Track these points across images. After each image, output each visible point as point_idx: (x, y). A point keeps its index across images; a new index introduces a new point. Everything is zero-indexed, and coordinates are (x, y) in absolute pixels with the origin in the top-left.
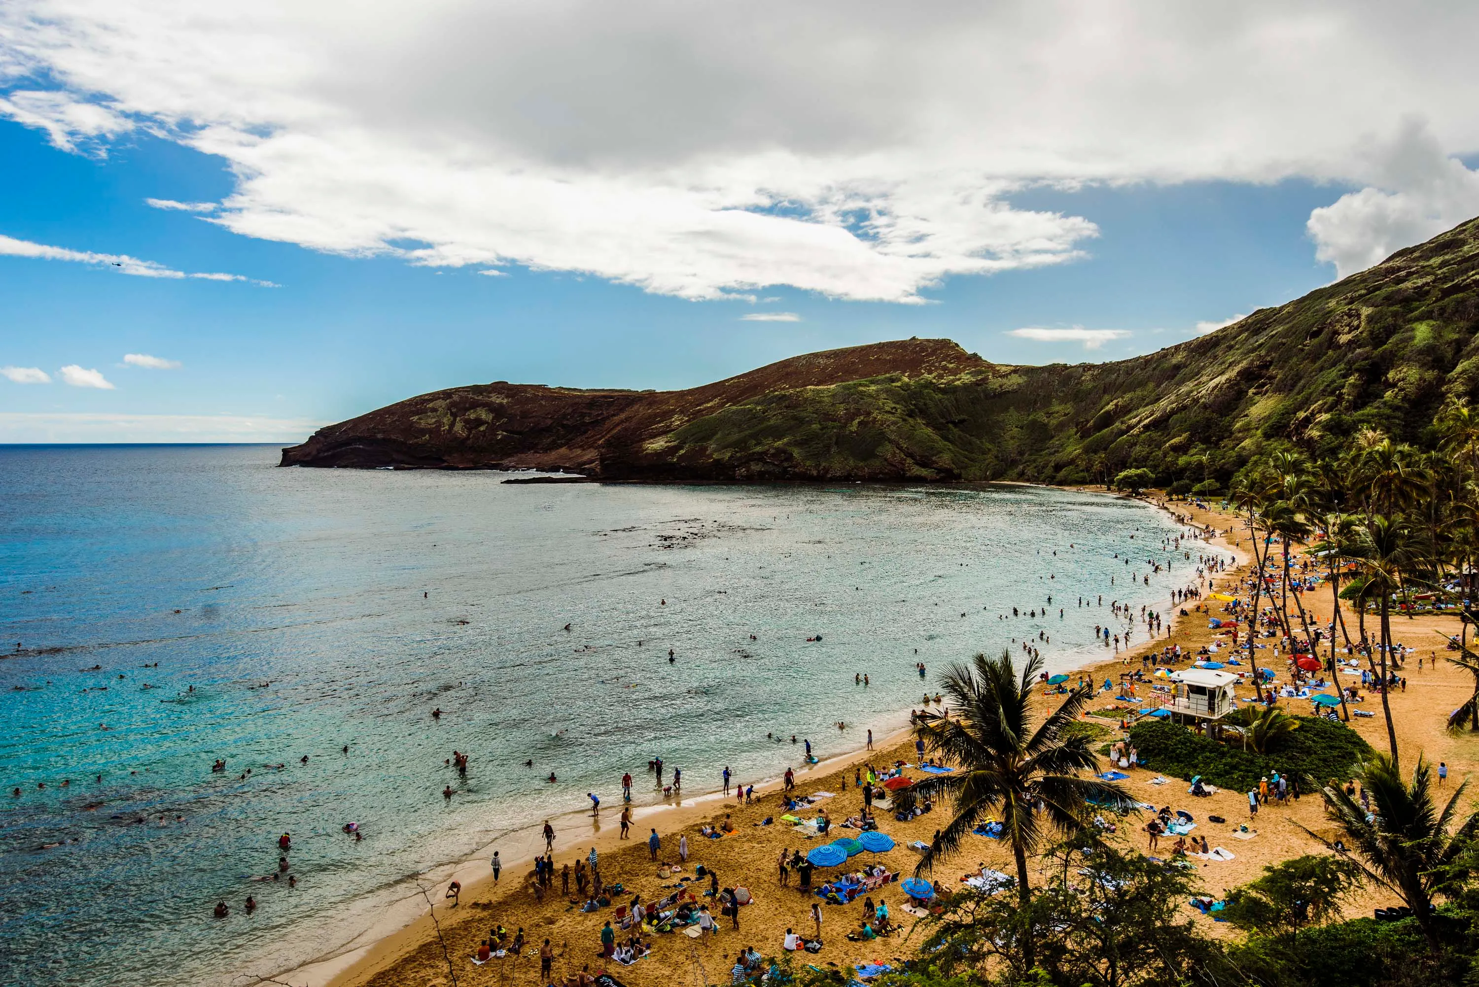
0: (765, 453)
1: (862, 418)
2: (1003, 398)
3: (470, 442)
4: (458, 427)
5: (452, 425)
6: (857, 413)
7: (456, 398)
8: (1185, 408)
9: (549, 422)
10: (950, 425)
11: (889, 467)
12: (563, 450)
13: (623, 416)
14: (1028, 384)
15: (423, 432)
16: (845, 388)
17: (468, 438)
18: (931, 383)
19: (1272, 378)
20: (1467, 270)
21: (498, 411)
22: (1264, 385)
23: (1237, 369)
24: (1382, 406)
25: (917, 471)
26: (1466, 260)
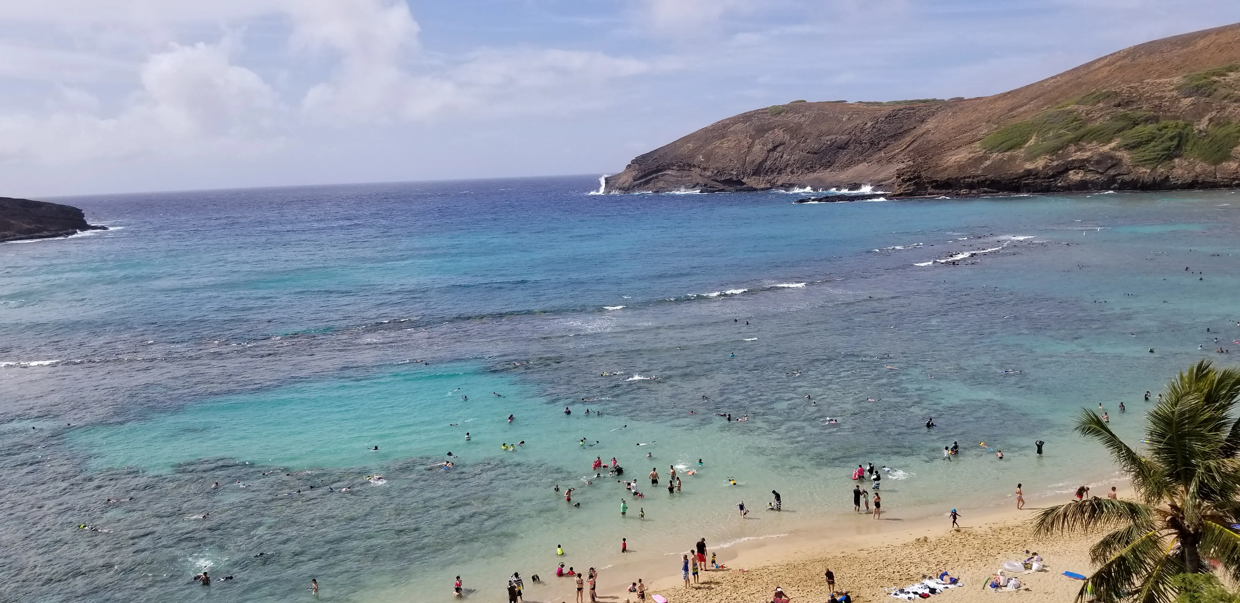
1: (1214, 113)
3: (768, 164)
4: (757, 149)
5: (751, 147)
7: (754, 120)
9: (846, 138)
12: (861, 167)
13: (925, 128)
17: (766, 159)
21: (794, 130)
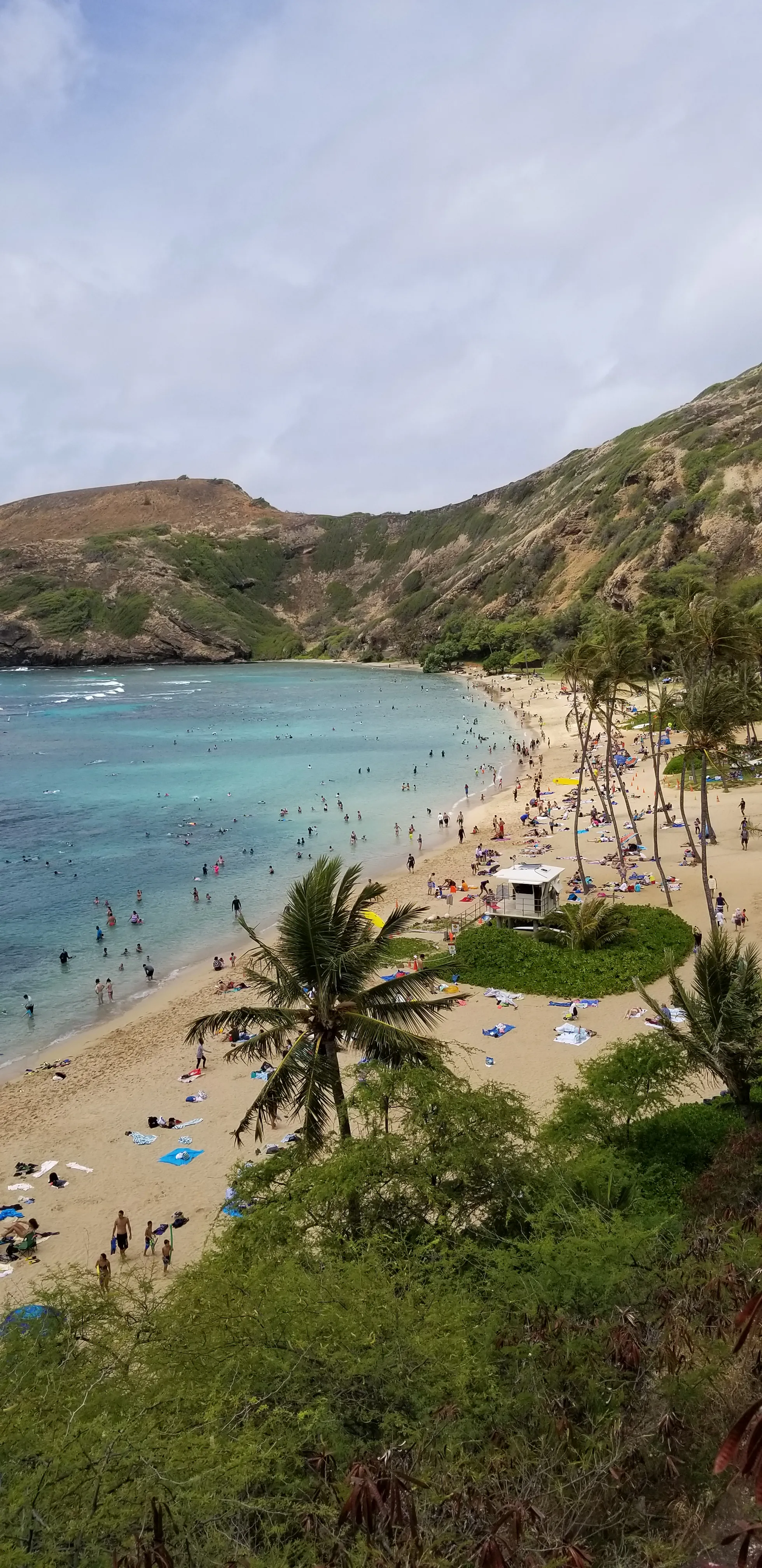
2: (297, 555)
6: (115, 575)
8: (500, 566)
10: (235, 590)
11: (162, 645)
14: (326, 537)
18: (209, 536)
19: (588, 531)
22: (581, 539)
23: (553, 520)
24: (696, 560)
25: (199, 649)
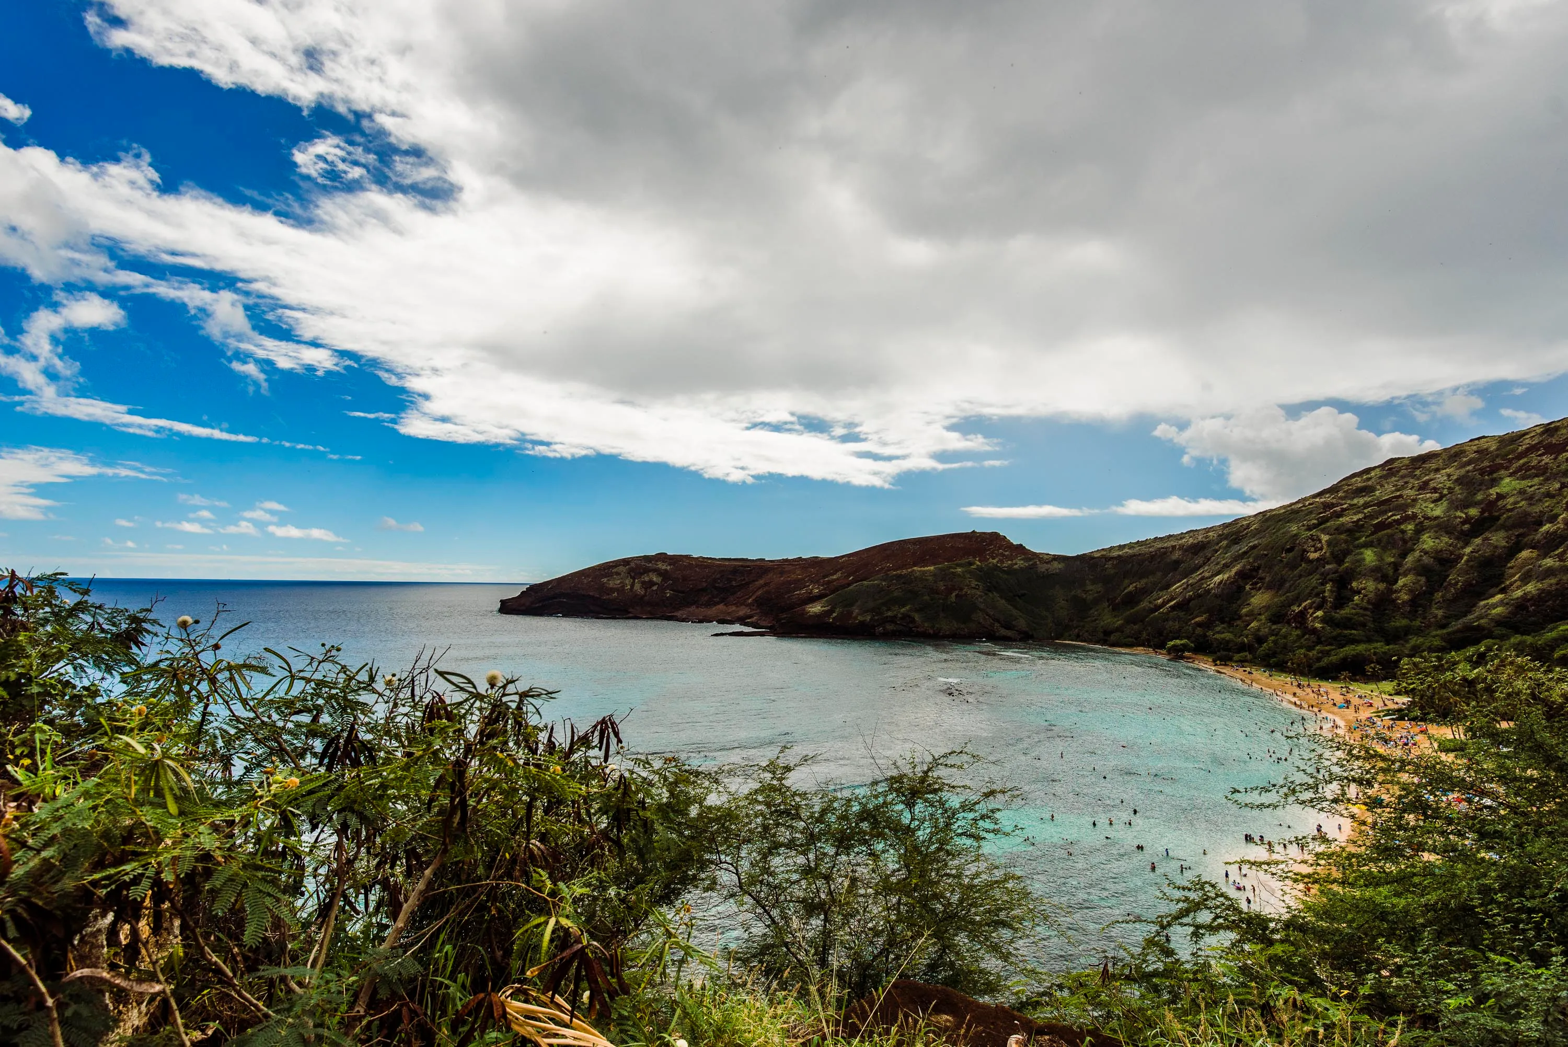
0: (895, 616)
1: (957, 592)
2: (1050, 579)
3: (646, 598)
4: (637, 587)
5: (632, 585)
6: (953, 589)
7: (632, 565)
8: (1200, 596)
9: (704, 584)
10: (1017, 598)
11: (982, 629)
12: (721, 607)
13: (761, 582)
15: (612, 590)
16: (941, 570)
17: (645, 595)
18: (996, 566)
19: (1262, 579)
20: (1386, 512)
21: (664, 575)
22: (1256, 583)
23: (1234, 570)
25: (1003, 632)
26: (1381, 503)
